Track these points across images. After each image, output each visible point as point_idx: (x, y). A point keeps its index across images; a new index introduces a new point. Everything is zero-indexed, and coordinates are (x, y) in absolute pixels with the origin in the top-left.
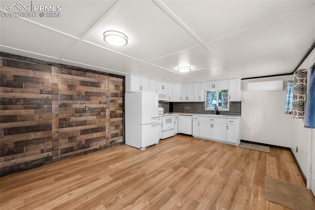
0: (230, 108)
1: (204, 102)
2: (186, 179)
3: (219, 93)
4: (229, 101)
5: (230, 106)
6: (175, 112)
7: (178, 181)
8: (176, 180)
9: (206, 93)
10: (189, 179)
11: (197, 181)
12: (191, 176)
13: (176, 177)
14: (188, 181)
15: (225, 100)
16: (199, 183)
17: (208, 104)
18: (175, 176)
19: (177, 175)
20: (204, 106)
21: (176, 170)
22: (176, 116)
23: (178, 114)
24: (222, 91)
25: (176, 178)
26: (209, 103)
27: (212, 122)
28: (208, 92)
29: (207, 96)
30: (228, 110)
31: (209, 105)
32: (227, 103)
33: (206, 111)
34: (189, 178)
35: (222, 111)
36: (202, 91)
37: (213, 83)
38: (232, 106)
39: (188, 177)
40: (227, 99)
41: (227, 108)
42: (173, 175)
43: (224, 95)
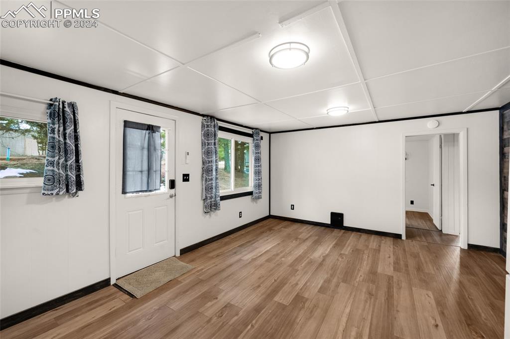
2: (278, 281)
7: (289, 277)
8: (293, 278)
10: (273, 281)
11: (262, 280)
12: (271, 286)
13: (294, 282)
14: (276, 278)
16: (260, 278)
18: (297, 284)
19: (292, 286)
21: (297, 295)
25: (293, 280)
34: (273, 283)
39: (276, 284)
42: (300, 285)
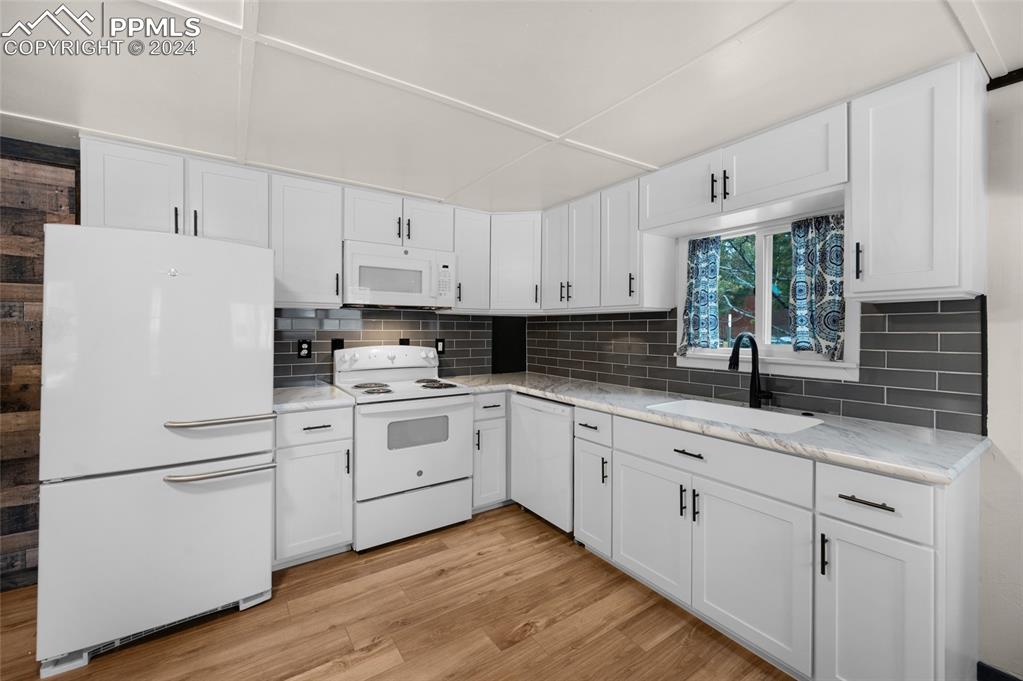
0: (865, 358)
1: (673, 312)
3: (779, 241)
4: (857, 292)
5: (865, 341)
6: (532, 369)
9: (685, 248)
15: (820, 289)
17: (697, 323)
20: (674, 338)
22: (499, 399)
23: (510, 386)
24: (801, 225)
26: (703, 317)
27: (689, 474)
28: (695, 246)
29: (693, 273)
30: (848, 371)
31: (703, 330)
32: (837, 320)
33: (684, 372)
35: (793, 383)
36: (647, 237)
37: (715, 163)
38: (884, 341)
40: (839, 288)
41: (836, 354)
43: (810, 257)
